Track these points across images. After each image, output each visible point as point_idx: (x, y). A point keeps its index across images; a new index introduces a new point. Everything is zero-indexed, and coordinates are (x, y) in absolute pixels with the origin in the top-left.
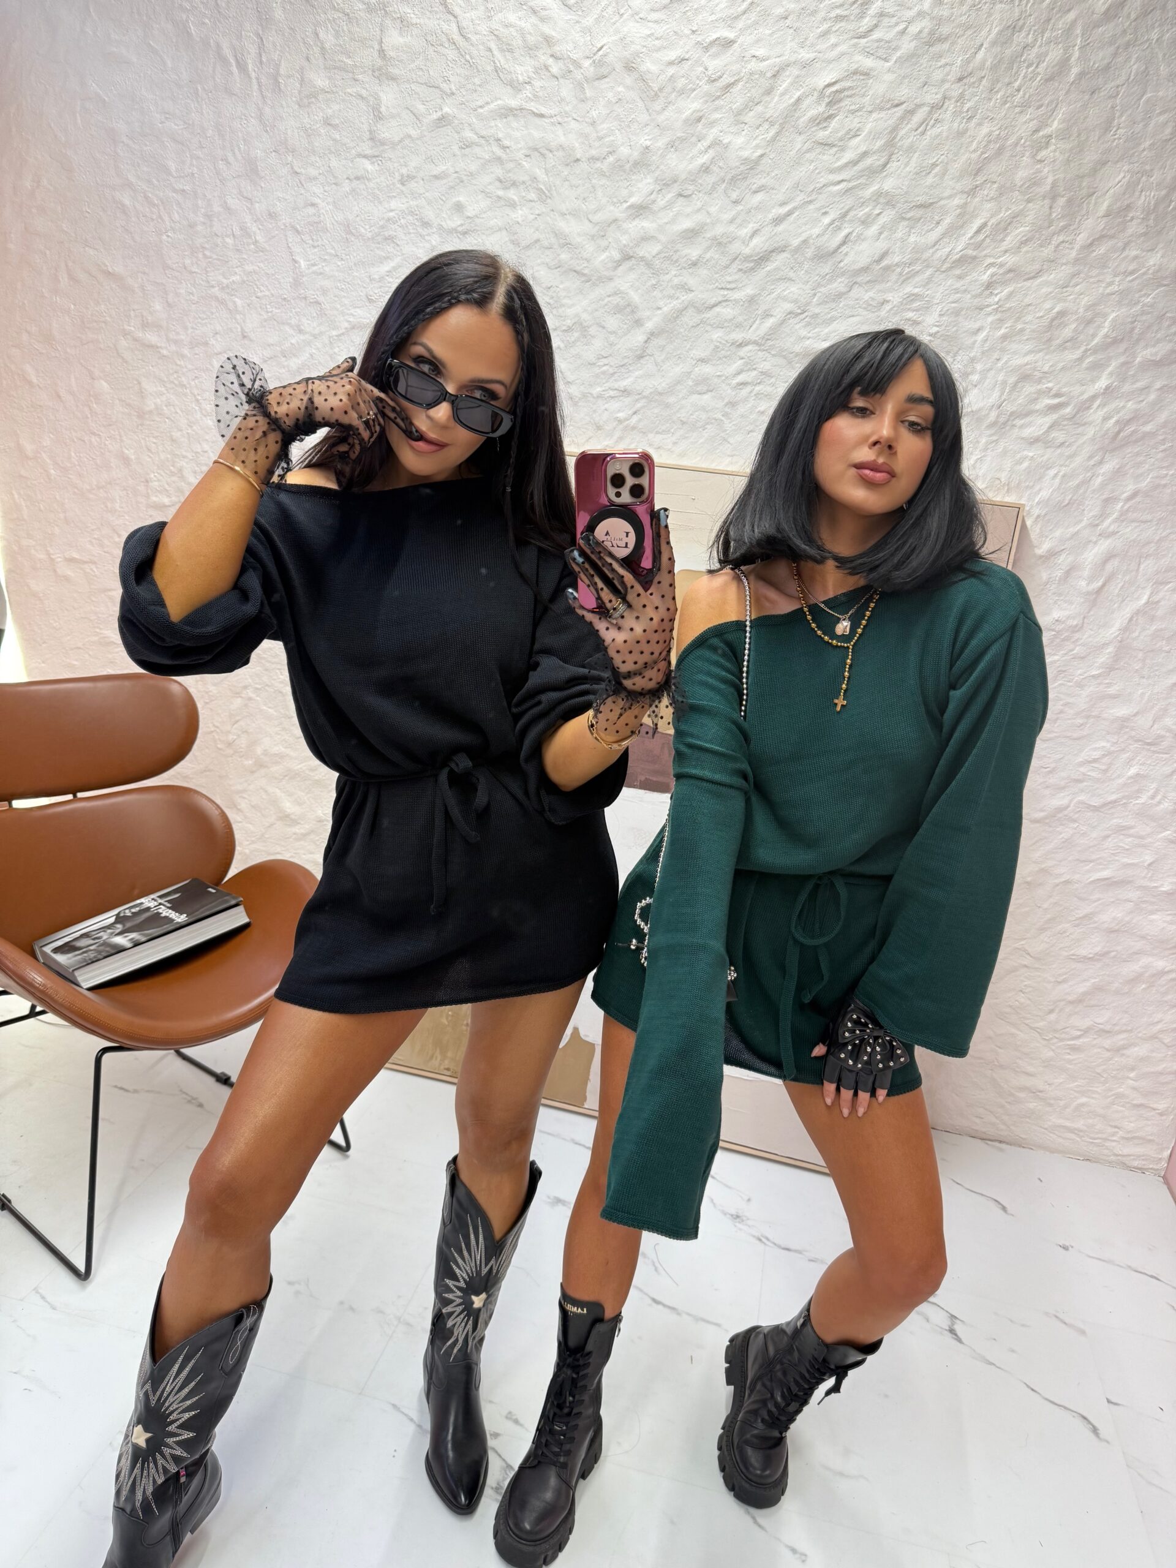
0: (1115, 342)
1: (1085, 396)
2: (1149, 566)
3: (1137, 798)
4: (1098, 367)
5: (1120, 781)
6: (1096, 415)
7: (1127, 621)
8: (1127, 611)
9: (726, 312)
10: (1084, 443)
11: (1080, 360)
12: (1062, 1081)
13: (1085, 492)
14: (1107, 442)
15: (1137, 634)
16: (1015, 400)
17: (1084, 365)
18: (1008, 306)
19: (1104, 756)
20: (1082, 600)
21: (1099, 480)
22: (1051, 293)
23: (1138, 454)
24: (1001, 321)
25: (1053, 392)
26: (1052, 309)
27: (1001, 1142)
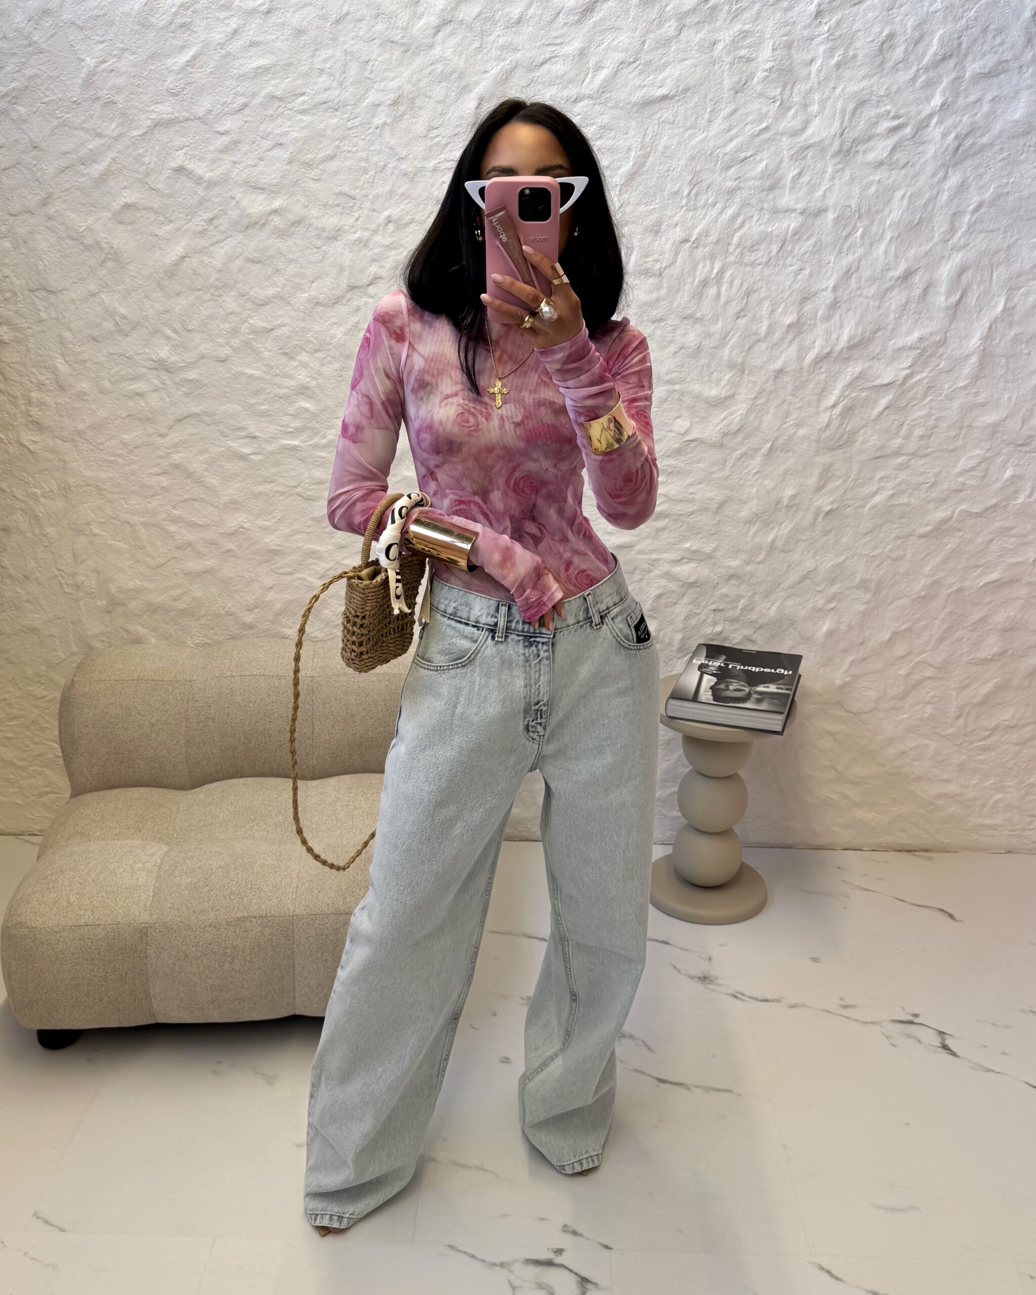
0: (944, 58)
1: (923, 115)
2: (1001, 274)
3: (1016, 498)
4: (930, 85)
5: (999, 484)
6: (934, 132)
7: (986, 330)
8: (986, 321)
9: (558, 68)
10: (926, 161)
11: (914, 79)
12: (976, 782)
13: (933, 209)
14: (948, 158)
15: (998, 340)
16: (855, 126)
17: (918, 84)
18: (838, 33)
19: (980, 463)
20: (942, 315)
21: (945, 196)
22: (878, 17)
23: (978, 167)
24: (833, 50)
25: (892, 114)
26: (881, 32)
27: (926, 851)
